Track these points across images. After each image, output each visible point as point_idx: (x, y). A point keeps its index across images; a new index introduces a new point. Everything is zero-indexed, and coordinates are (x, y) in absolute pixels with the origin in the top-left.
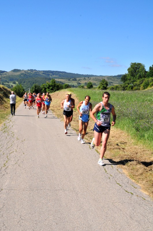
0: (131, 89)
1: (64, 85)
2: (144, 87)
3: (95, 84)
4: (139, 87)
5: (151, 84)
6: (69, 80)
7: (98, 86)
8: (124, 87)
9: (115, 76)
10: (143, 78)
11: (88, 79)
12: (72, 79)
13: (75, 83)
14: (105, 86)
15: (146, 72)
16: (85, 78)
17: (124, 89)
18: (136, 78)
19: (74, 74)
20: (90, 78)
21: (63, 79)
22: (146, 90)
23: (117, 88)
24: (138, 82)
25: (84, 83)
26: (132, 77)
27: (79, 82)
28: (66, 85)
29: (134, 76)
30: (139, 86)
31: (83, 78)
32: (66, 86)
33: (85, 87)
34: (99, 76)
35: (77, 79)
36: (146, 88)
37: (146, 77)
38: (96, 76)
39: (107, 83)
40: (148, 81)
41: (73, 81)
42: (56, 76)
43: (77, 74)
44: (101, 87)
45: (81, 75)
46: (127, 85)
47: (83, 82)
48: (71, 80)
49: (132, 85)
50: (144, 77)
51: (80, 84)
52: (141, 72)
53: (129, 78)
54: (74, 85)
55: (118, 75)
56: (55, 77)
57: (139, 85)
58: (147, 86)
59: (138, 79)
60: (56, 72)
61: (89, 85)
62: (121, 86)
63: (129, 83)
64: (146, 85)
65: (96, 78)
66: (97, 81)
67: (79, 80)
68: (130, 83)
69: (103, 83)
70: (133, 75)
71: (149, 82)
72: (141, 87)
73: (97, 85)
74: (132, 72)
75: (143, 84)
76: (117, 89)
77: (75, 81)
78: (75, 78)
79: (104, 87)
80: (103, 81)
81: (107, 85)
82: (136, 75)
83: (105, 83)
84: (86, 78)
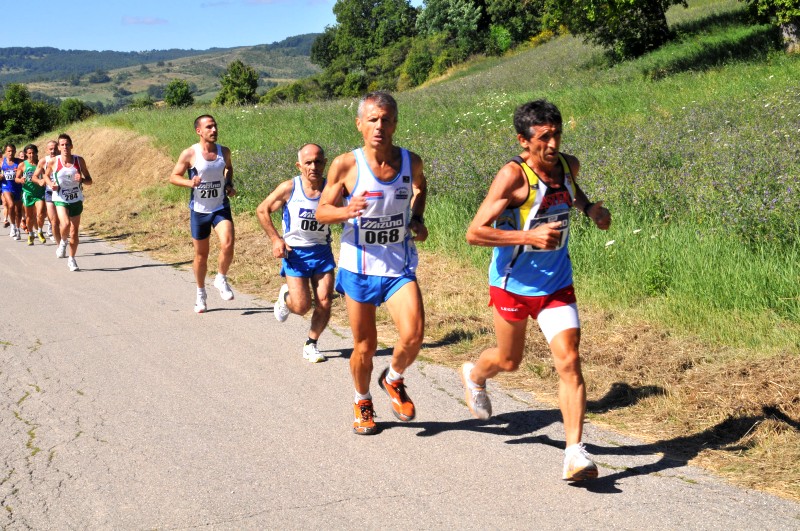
0: (359, 90)
1: (62, 109)
2: (413, 75)
3: (195, 86)
4: (390, 81)
5: (440, 59)
6: (77, 83)
7: (217, 94)
8: (327, 86)
9: (275, 45)
10: (405, 40)
11: (161, 69)
12: (89, 76)
13: (104, 95)
14: (246, 89)
15: (412, 12)
16: (147, 65)
17: (330, 91)
18: (373, 41)
19: (95, 52)
20: (166, 63)
21: (47, 80)
22: (422, 87)
23: (298, 92)
24: (384, 58)
25: (146, 88)
26: (358, 41)
27: (122, 86)
28: (74, 105)
29: (366, 35)
30: (393, 76)
31: (139, 67)
32: (71, 108)
33: (160, 103)
34: (207, 52)
35: (112, 74)
36: (424, 79)
37: (415, 34)
38: (192, 52)
39: (251, 76)
40: (426, 48)
41: (95, 85)
42: (12, 71)
43: (109, 54)
44: (230, 97)
45: (126, 54)
46: (340, 74)
47: (139, 86)
48: (85, 79)
49: (362, 73)
50: (410, 33)
51: (128, 97)
52: (393, 13)
53: (343, 45)
54: (100, 104)
55: (288, 39)
56: (7, 75)
57: (390, 71)
58: (424, 71)
59: (385, 44)
60: (11, 51)
61: (176, 93)
62: (316, 81)
63: (349, 65)
64: (423, 69)
65: (192, 63)
66: (201, 76)
67: (121, 78)
68: (353, 67)
69: (238, 78)
70: (359, 32)
71: (430, 54)
72: (399, 80)
73: (201, 93)
74: (353, 18)
75: (407, 62)
76: (301, 96)
77: (103, 85)
78: (100, 73)
79: (241, 95)
80: (234, 72)
81: (253, 84)
82: (374, 29)
83: (243, 76)
84: (153, 66)
